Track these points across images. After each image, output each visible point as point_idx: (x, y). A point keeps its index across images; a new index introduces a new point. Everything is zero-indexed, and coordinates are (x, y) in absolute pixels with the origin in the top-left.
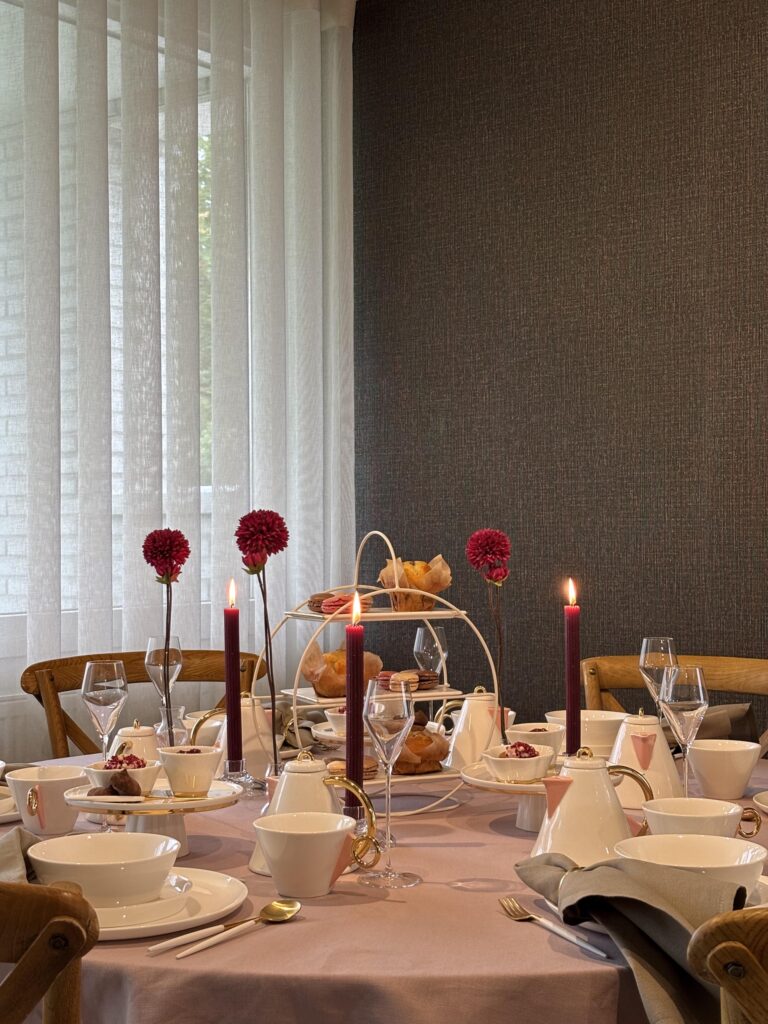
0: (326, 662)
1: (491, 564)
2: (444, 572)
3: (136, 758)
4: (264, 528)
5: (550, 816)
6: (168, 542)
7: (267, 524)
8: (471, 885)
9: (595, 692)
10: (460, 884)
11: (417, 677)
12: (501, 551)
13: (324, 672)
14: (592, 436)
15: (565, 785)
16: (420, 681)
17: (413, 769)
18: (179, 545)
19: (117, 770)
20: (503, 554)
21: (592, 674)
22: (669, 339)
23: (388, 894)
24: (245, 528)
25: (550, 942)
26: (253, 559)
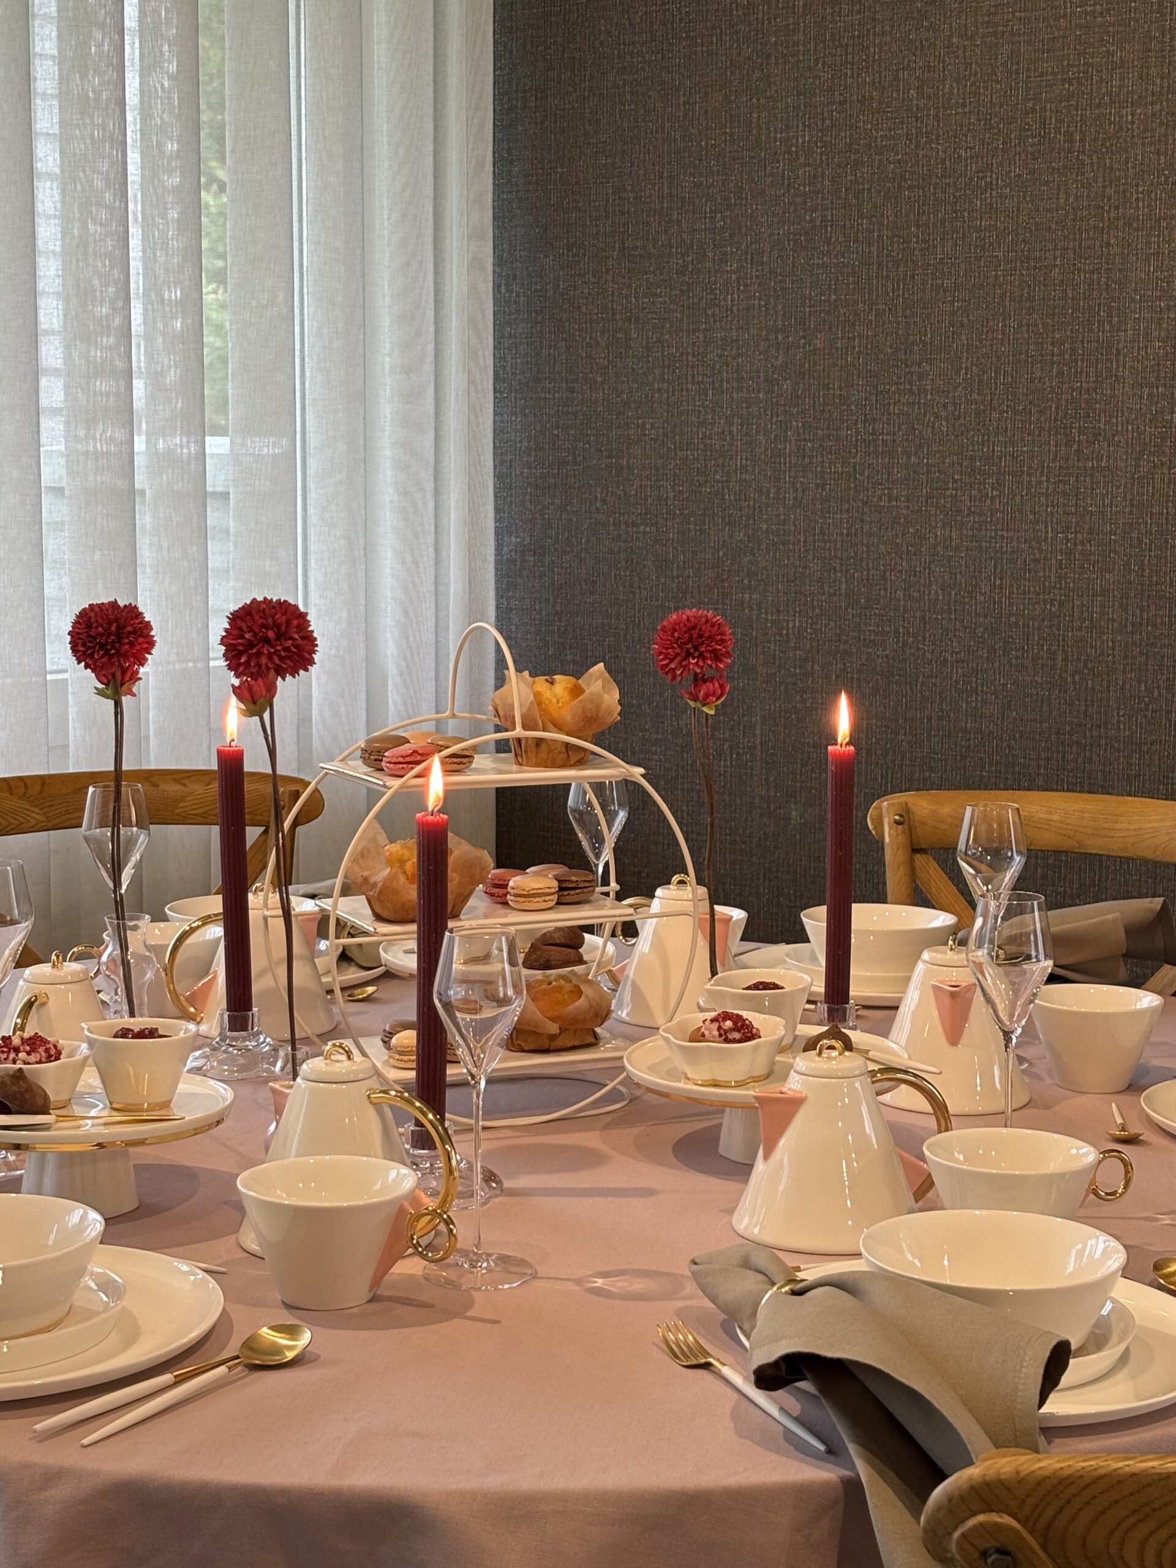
0: (390, 862)
1: (696, 674)
2: (606, 697)
3: (44, 1041)
4: (271, 634)
5: (766, 1157)
6: (113, 628)
7: (276, 626)
8: (618, 1285)
9: (902, 855)
10: (600, 1282)
11: (556, 884)
12: (714, 651)
13: (385, 881)
14: (921, 376)
15: (794, 1104)
16: (561, 889)
17: (545, 1043)
18: (135, 632)
19: (10, 1066)
20: (717, 657)
21: (898, 823)
22: (1067, 199)
23: (470, 1304)
24: (236, 632)
25: (734, 1415)
26: (250, 689)
